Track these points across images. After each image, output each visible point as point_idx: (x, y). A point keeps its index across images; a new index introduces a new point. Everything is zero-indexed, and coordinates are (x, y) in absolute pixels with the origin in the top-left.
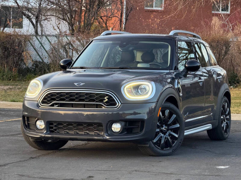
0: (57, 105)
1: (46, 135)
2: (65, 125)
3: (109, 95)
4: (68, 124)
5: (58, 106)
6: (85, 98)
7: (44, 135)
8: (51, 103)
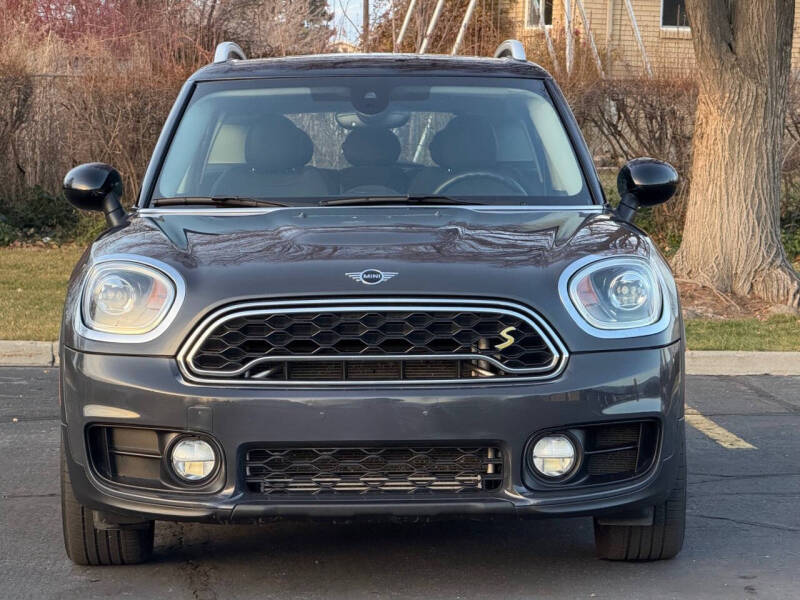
0: (267, 372)
1: (240, 508)
2: (325, 455)
3: (518, 319)
4: (339, 452)
5: (269, 377)
6: (409, 336)
7: (231, 507)
8: (244, 362)
